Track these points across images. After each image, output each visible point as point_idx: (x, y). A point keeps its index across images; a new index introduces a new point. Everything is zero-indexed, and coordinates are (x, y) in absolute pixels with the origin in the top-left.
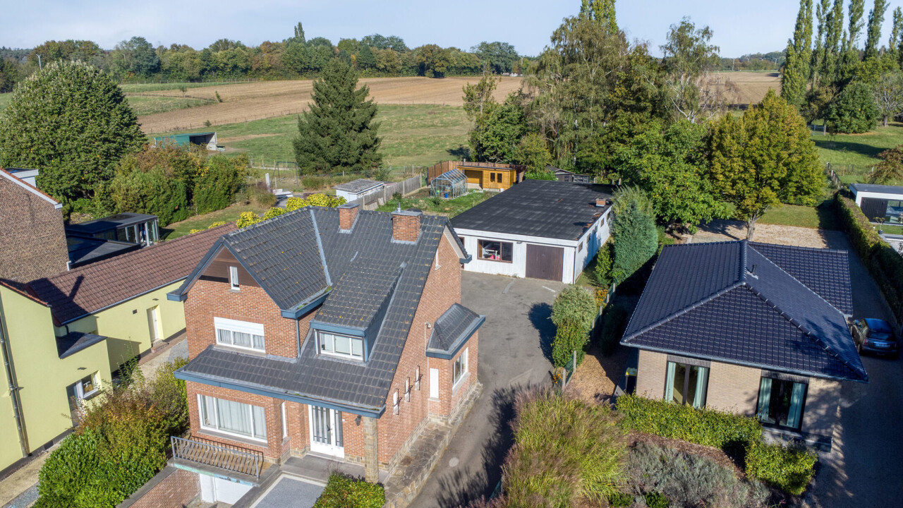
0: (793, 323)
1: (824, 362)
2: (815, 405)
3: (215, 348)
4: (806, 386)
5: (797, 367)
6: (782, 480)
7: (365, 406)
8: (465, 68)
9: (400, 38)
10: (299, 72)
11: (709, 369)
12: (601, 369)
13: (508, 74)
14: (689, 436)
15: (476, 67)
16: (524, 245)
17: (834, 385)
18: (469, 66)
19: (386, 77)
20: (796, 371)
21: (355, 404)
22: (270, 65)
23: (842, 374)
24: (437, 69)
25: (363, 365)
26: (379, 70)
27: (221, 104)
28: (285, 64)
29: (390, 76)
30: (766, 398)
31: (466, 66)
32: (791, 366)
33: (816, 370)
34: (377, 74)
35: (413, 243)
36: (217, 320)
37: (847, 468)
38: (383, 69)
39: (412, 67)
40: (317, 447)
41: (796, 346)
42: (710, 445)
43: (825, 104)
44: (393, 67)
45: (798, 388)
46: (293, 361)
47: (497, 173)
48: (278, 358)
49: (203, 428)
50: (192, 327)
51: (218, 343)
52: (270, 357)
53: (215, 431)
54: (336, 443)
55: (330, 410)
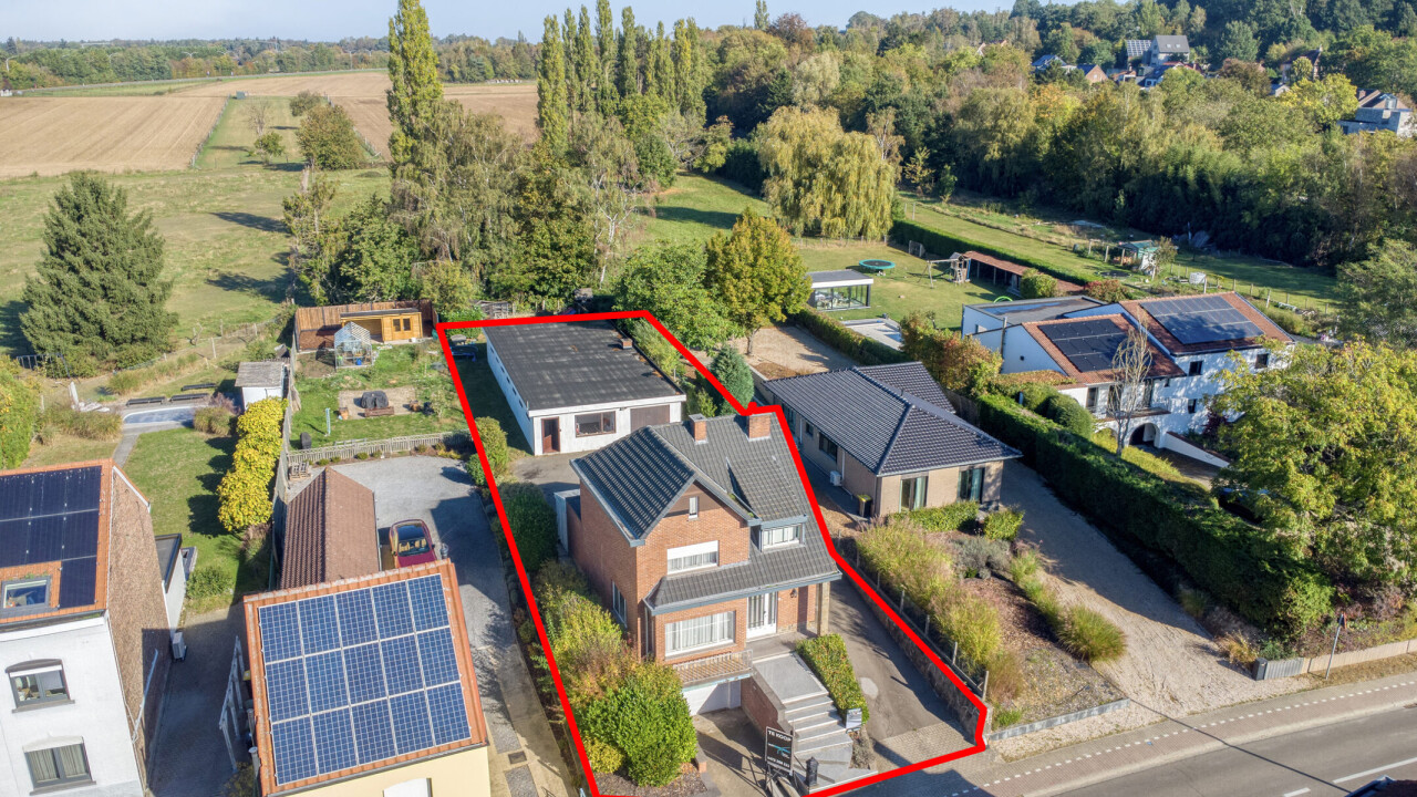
0: (961, 428)
2: (994, 481)
3: (669, 578)
4: (983, 470)
6: (1010, 534)
7: (810, 577)
11: (927, 478)
14: (936, 529)
16: (628, 410)
17: (1000, 463)
21: (803, 578)
23: (1010, 454)
25: (800, 546)
35: (767, 438)
36: (670, 551)
40: (752, 634)
42: (949, 530)
45: (978, 474)
46: (746, 563)
47: (401, 318)
48: (731, 566)
49: (667, 655)
50: (644, 567)
51: (669, 573)
52: (723, 567)
53: (681, 652)
54: (770, 622)
55: (767, 596)
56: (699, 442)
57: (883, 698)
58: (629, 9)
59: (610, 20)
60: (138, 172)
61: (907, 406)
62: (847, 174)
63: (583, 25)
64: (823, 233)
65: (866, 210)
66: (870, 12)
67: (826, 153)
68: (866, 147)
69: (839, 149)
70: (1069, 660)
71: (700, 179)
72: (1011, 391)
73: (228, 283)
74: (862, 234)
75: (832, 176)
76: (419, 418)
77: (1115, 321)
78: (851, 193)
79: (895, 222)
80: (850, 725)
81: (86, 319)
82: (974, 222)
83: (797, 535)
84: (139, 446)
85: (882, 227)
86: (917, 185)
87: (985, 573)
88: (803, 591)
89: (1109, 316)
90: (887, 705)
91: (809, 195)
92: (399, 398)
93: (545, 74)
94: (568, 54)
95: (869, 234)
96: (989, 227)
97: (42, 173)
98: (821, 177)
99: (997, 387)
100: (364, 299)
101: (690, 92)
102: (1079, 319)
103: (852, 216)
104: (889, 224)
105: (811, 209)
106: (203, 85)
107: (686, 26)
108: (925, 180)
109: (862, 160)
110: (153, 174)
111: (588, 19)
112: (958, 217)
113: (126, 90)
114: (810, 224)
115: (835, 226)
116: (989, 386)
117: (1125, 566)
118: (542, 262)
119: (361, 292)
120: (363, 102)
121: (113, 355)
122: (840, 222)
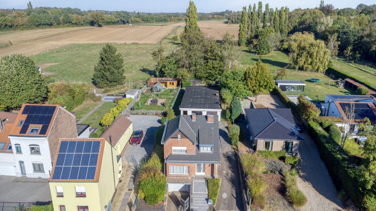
0: (288, 130)
1: (296, 138)
2: (295, 147)
3: (172, 154)
4: (292, 143)
5: (291, 139)
6: (292, 163)
7: (216, 162)
8: (110, 22)
9: (79, 9)
10: (36, 26)
11: (273, 142)
12: (243, 145)
13: (128, 24)
14: (271, 157)
15: (115, 22)
16: (206, 111)
17: (298, 142)
18: (112, 21)
19: (77, 27)
20: (291, 140)
21: (213, 162)
22: (22, 24)
23: (300, 140)
24: (99, 24)
25: (212, 153)
26: (73, 24)
27: (12, 46)
28: (30, 23)
29: (78, 27)
30: (284, 147)
31: (111, 21)
32: (290, 139)
33: (295, 139)
34: (72, 26)
35: (212, 123)
36: (173, 147)
37: (302, 159)
38: (75, 23)
39: (88, 22)
40: (197, 174)
41: (290, 135)
42: (276, 158)
43: (255, 45)
44: (79, 22)
45: (291, 144)
46: (195, 154)
47: (172, 82)
48: (190, 154)
49: (170, 174)
50: (166, 150)
51: (173, 153)
52: (188, 154)
53: (174, 174)
54: (203, 172)
55: (202, 164)
56: (193, 121)
57: (226, 199)
58: (268, 4)
59: (262, 7)
60: (146, 44)
61: (274, 120)
62: (313, 53)
63: (254, 8)
64: (304, 69)
65: (319, 64)
66: (364, 4)
67: (307, 46)
68: (320, 45)
69: (312, 45)
70: (286, 203)
71: (280, 52)
72: (320, 122)
73: (144, 70)
74: (317, 70)
75: (308, 53)
76: (162, 107)
77: (369, 105)
78: (314, 58)
79: (329, 68)
80: (209, 203)
81: (104, 76)
82: (360, 70)
83: (211, 150)
84: (103, 105)
85: (324, 69)
86: (347, 57)
87: (277, 173)
88: (213, 166)
89: (368, 103)
90: (226, 202)
91: (301, 58)
92: (160, 101)
93: (242, 22)
94: (249, 17)
95: (319, 71)
96: (365, 71)
97: (127, 43)
98: (305, 53)
99: (316, 120)
100: (165, 76)
101: (283, 27)
102: (361, 103)
103: (314, 65)
104: (327, 68)
105: (301, 62)
106: (173, 24)
107: (284, 8)
108: (350, 56)
109: (319, 48)
110: (149, 44)
111: (255, 7)
112: (356, 68)
113: (156, 25)
114: (301, 67)
115: (308, 67)
116: (313, 119)
117: (330, 180)
118: (209, 71)
119: (165, 75)
120: (207, 28)
121: (110, 84)
122: (310, 67)
